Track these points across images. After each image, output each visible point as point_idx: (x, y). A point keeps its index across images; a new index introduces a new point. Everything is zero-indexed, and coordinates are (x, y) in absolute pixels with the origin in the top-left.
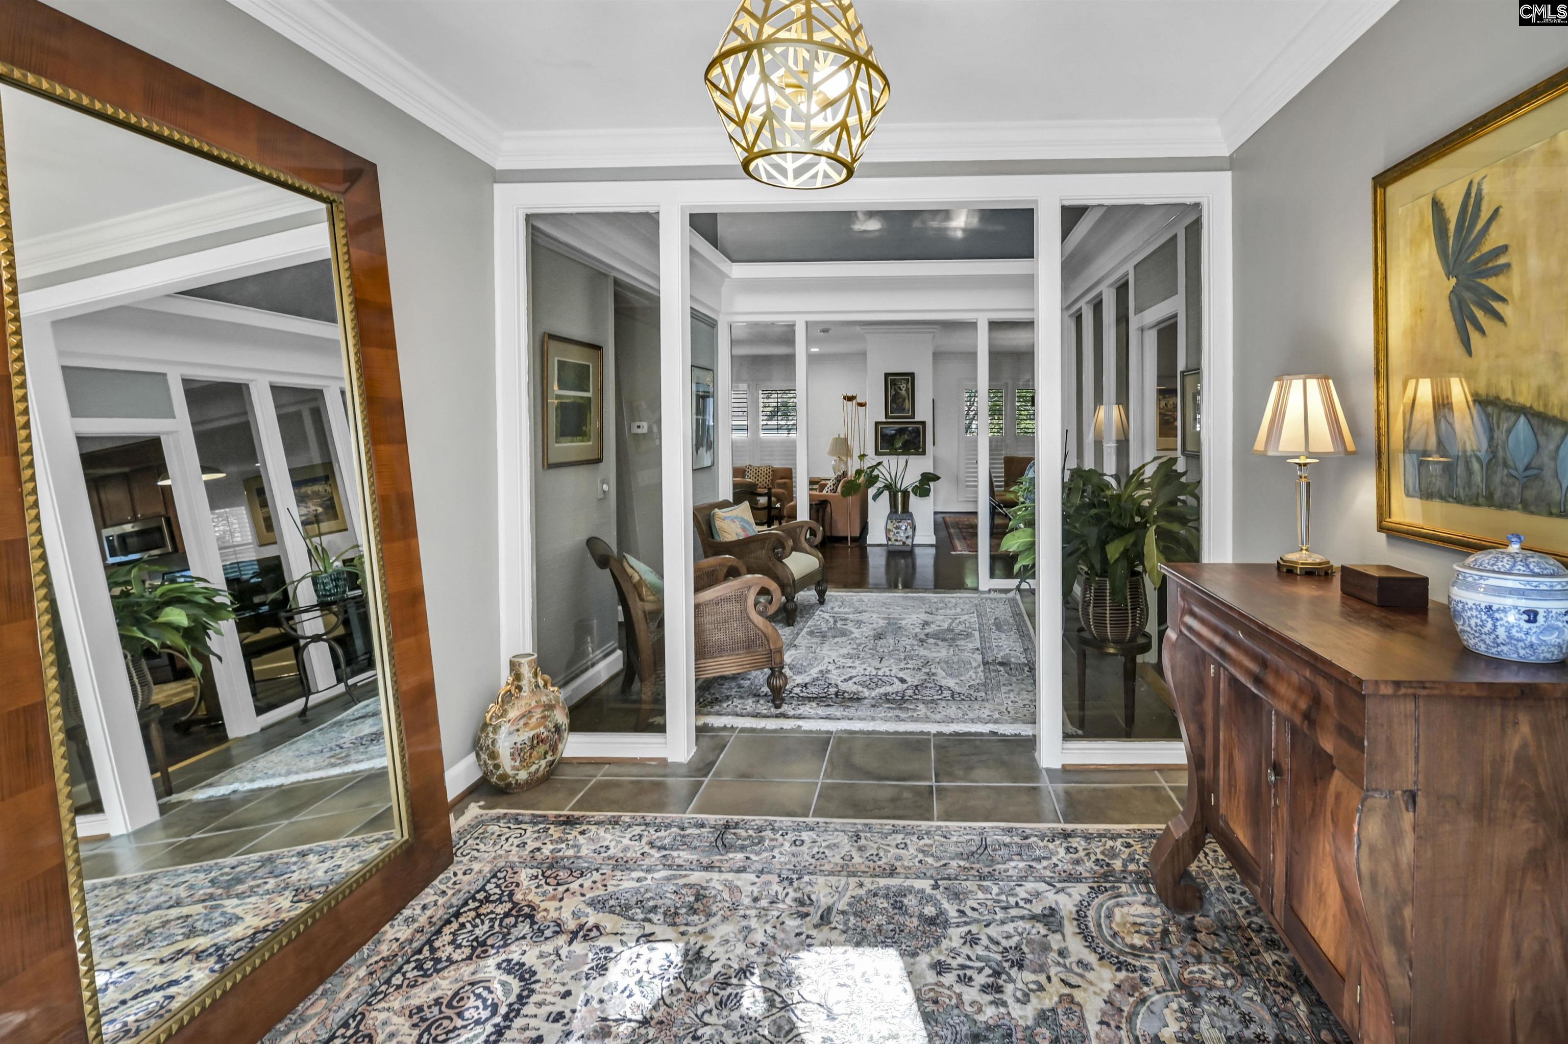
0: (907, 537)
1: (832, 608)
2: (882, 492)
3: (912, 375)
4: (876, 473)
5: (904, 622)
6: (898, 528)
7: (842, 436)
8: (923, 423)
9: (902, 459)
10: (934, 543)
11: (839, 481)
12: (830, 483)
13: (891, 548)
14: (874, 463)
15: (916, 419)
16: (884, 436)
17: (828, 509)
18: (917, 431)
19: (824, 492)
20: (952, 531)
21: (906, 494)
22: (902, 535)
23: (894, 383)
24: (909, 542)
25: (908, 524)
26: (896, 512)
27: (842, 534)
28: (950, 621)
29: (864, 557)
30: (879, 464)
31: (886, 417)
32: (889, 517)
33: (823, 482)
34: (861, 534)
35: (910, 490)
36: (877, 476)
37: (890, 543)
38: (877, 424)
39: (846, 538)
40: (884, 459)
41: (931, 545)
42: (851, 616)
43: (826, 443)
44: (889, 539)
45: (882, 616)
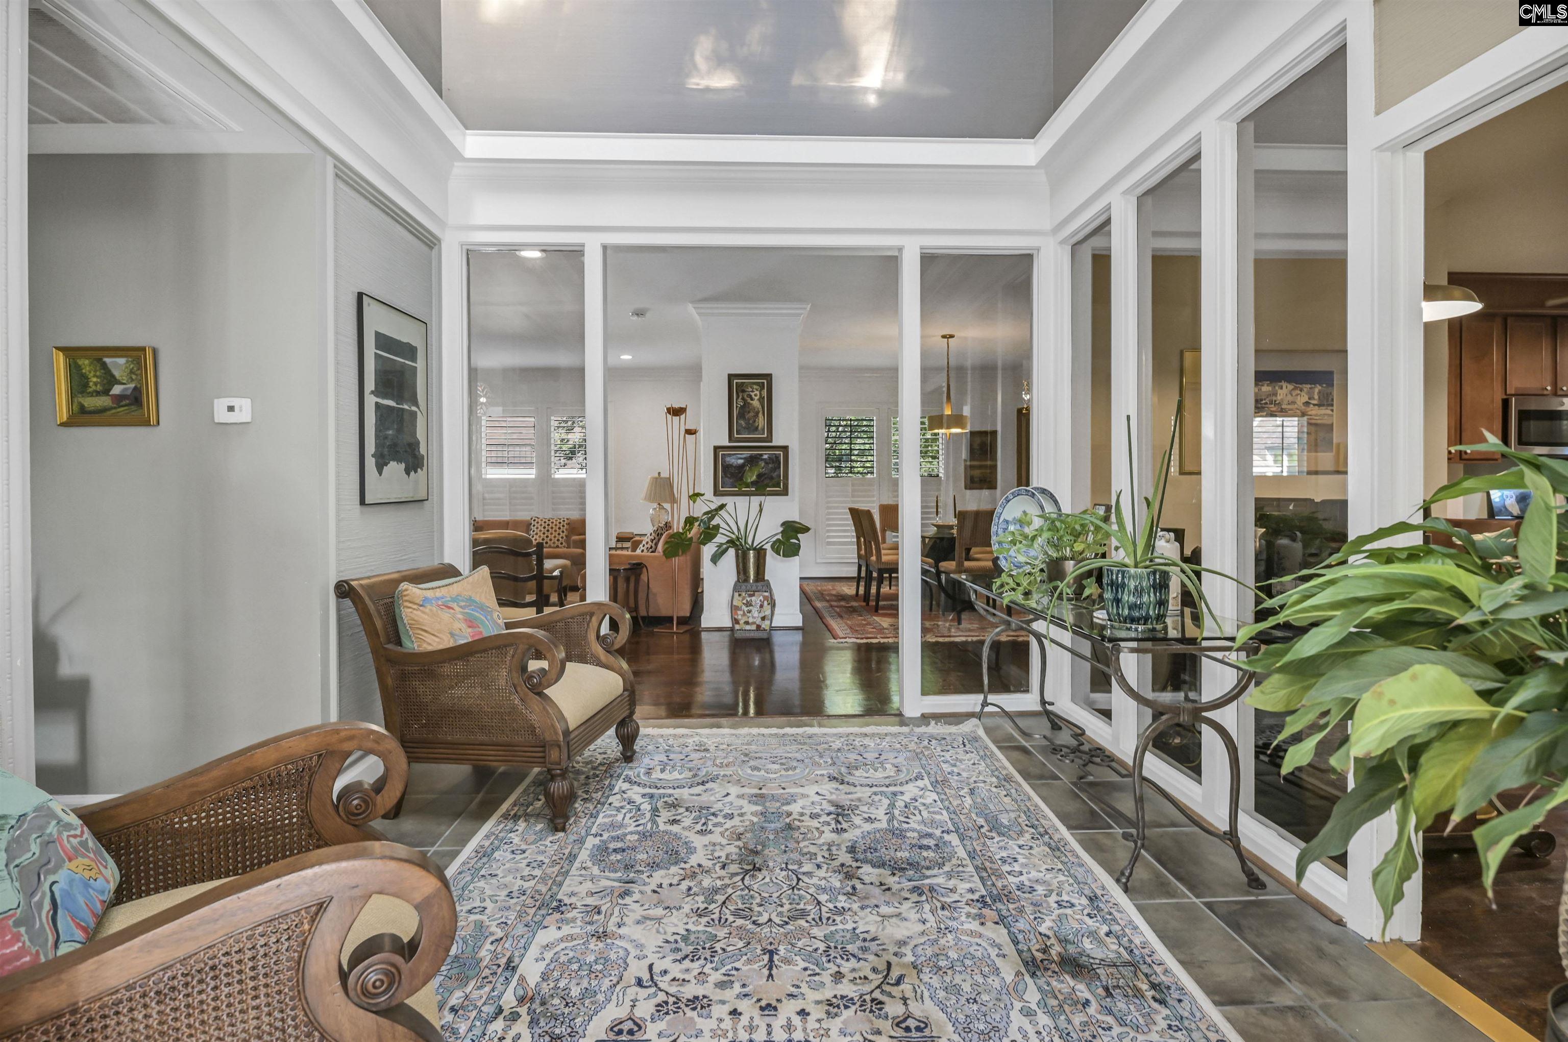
0: (763, 619)
1: (649, 772)
2: (726, 550)
3: (768, 377)
4: (714, 522)
5: (795, 808)
6: (749, 604)
7: (665, 475)
8: (785, 449)
9: (756, 500)
10: (800, 624)
11: (659, 535)
12: (646, 539)
13: (738, 635)
14: (713, 507)
15: (774, 444)
16: (726, 468)
17: (644, 577)
18: (775, 460)
19: (638, 552)
20: (819, 605)
21: (760, 554)
22: (756, 614)
23: (741, 389)
24: (766, 625)
25: (765, 598)
26: (746, 580)
27: (664, 613)
28: (886, 802)
29: (695, 648)
30: (722, 507)
31: (730, 440)
32: (736, 589)
33: (637, 538)
34: (691, 613)
35: (768, 547)
36: (717, 527)
37: (737, 627)
38: (716, 449)
39: (670, 619)
40: (729, 500)
41: (797, 629)
42: (685, 793)
43: (641, 484)
44: (736, 621)
45: (747, 790)
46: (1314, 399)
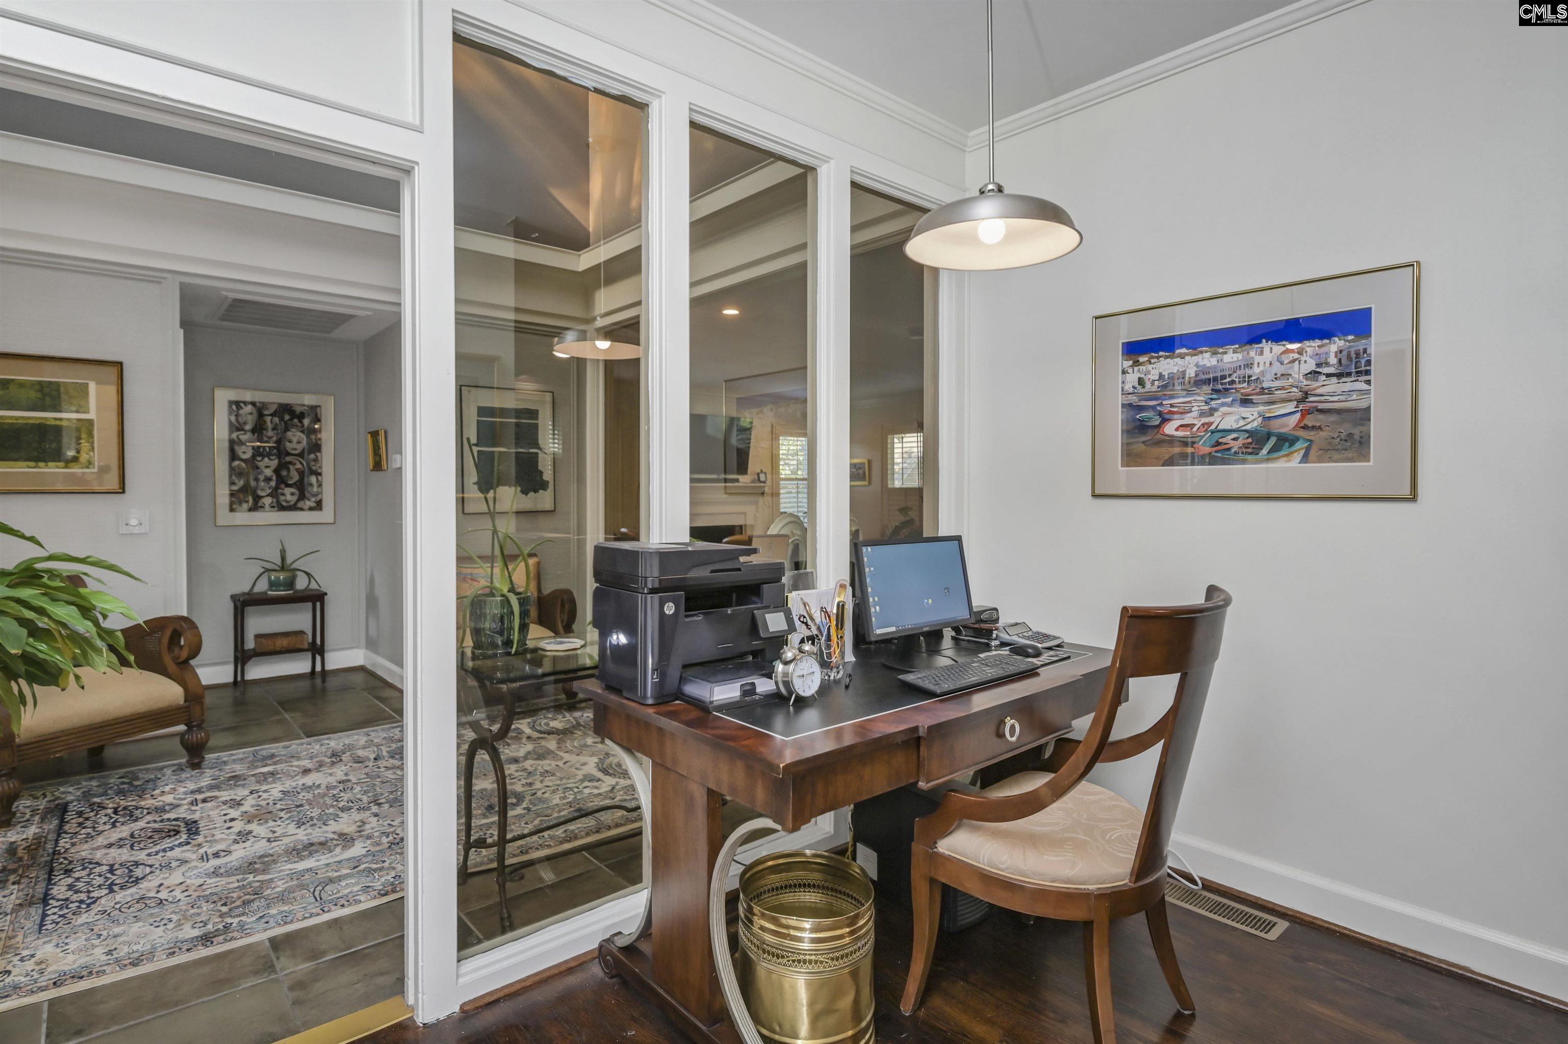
46: (1327, 364)
